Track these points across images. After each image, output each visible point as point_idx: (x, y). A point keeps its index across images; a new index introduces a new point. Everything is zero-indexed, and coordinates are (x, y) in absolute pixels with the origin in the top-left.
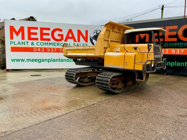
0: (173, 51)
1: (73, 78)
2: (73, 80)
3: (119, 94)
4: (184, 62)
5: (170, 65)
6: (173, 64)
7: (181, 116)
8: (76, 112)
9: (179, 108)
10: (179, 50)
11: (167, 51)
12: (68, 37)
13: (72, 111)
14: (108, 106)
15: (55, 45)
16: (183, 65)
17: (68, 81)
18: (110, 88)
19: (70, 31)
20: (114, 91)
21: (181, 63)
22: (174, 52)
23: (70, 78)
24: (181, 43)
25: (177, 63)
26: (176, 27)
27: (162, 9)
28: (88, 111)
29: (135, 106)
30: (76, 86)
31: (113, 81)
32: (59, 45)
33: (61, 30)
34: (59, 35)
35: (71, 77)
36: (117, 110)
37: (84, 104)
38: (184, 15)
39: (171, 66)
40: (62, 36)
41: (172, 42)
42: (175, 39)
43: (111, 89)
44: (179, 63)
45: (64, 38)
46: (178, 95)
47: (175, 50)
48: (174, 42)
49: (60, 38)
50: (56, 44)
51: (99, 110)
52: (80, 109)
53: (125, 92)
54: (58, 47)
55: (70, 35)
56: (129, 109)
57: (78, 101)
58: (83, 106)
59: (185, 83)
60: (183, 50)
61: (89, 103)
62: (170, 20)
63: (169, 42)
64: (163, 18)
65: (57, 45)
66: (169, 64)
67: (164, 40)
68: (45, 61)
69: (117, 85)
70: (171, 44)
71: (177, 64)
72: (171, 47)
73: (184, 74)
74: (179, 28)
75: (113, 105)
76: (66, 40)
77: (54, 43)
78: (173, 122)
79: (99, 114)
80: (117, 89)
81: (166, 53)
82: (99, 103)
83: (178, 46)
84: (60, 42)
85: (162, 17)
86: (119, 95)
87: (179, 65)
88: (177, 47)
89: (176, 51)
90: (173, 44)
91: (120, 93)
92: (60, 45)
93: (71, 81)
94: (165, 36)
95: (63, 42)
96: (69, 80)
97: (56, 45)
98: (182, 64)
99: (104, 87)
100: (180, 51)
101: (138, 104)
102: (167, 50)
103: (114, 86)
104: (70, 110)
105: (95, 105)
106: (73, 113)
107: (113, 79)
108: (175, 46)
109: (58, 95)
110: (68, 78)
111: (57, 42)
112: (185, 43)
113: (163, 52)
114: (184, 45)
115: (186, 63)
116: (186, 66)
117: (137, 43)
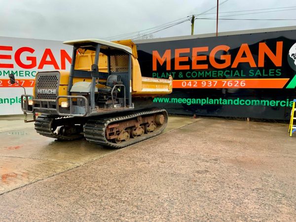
0: (204, 83)
1: (48, 128)
2: (49, 132)
3: (120, 148)
4: (219, 99)
5: (200, 103)
6: (204, 101)
7: (198, 172)
8: (45, 180)
9: (199, 161)
10: (212, 81)
11: (195, 83)
12: (44, 62)
13: (40, 179)
14: (99, 168)
15: (21, 75)
16: (218, 103)
17: (41, 134)
18: (105, 141)
19: (48, 52)
20: (112, 144)
21: (215, 100)
22: (205, 84)
23: (44, 129)
24: (213, 72)
25: (209, 99)
26: (206, 49)
27: (193, 22)
28: (66, 176)
29: (139, 164)
30: (55, 140)
31: (112, 129)
32: (28, 74)
33: (32, 51)
34: (28, 58)
35: (44, 126)
36: (112, 171)
37: (62, 167)
38: (216, 32)
39: (202, 105)
40: (33, 59)
41: (201, 70)
42: (206, 67)
43: (107, 142)
44: (212, 100)
45: (38, 62)
46: (204, 144)
48: (204, 70)
49: (30, 63)
50: (24, 73)
51: (84, 174)
52: (53, 175)
53: (130, 145)
54: (27, 78)
55: (48, 59)
56: (130, 169)
57: (53, 164)
58: (59, 171)
59: (218, 127)
60: (216, 82)
61: (71, 165)
62: (199, 39)
63: (197, 71)
64: (194, 34)
65: (26, 74)
66: (199, 101)
67: (191, 67)
68: (5, 103)
69: (118, 134)
70: (201, 72)
71: (209, 101)
72: (201, 78)
73: (219, 116)
74: (210, 50)
75: (108, 165)
76: (41, 67)
77: (20, 72)
78: (186, 182)
79: (83, 180)
80: (118, 141)
81: (194, 86)
82: (86, 165)
83: (210, 76)
84: (31, 70)
85: (192, 33)
86: (121, 150)
87: (212, 103)
88: (208, 78)
89: (207, 83)
90: (203, 72)
91: (123, 147)
92: (30, 75)
93: (46, 133)
94: (193, 61)
95: (36, 69)
96: (42, 132)
97: (24, 75)
98: (216, 102)
99: (96, 139)
100: (213, 83)
101: (145, 161)
102: (196, 81)
103: (112, 137)
104: (37, 178)
105: (80, 168)
106: (41, 181)
107: (110, 127)
108: (206, 76)
109: (21, 157)
110: (40, 128)
111: (25, 70)
112: (219, 72)
113: (190, 85)
114: (217, 75)
115: (221, 100)
116: (221, 103)
117: (155, 72)
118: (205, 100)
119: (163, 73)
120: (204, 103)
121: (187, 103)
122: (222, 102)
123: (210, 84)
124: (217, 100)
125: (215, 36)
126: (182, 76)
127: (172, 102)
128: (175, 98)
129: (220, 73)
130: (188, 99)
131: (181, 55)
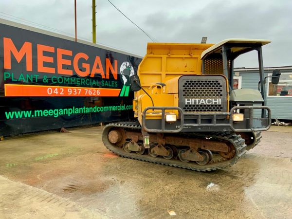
0: (70, 90)
4: (83, 107)
5: (67, 113)
6: (70, 111)
10: (76, 89)
11: (62, 90)
16: (82, 112)
22: (71, 92)
24: (77, 79)
25: (75, 108)
38: (75, 37)
39: (69, 115)
41: (67, 76)
44: (78, 109)
47: (72, 89)
60: (80, 90)
66: (66, 111)
67: (56, 71)
71: (75, 110)
72: (67, 84)
74: (74, 54)
81: (61, 94)
87: (78, 112)
89: (73, 91)
98: (81, 110)
100: (78, 91)
102: (62, 88)
112: (82, 79)
113: (57, 93)
114: (80, 82)
115: (84, 108)
116: (84, 112)
117: (7, 70)
118: (71, 109)
119: (22, 75)
120: (71, 113)
121: (54, 115)
122: (85, 110)
123: (75, 92)
124: (82, 108)
125: (75, 41)
126: (47, 81)
127: (36, 116)
128: (39, 110)
129: (83, 81)
130: (55, 110)
131: (45, 53)
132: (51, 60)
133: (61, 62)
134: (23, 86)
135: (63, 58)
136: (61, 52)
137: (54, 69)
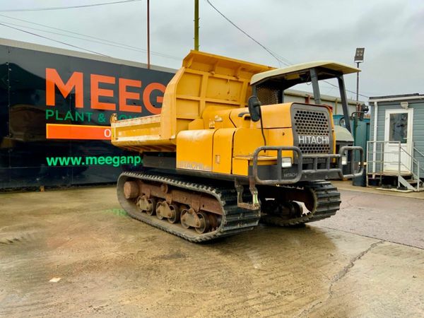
42: (139, 109)
67: (118, 107)
74: (144, 86)
117: (50, 107)
119: (69, 113)
125: (147, 68)
126: (104, 120)
128: (92, 156)
131: (102, 86)
132: (110, 93)
133: (124, 96)
134: (70, 127)
135: (127, 91)
136: (124, 83)
137: (114, 105)
